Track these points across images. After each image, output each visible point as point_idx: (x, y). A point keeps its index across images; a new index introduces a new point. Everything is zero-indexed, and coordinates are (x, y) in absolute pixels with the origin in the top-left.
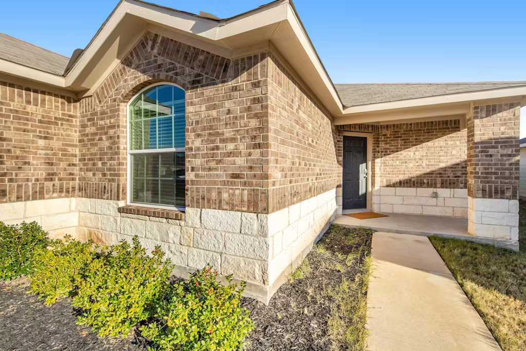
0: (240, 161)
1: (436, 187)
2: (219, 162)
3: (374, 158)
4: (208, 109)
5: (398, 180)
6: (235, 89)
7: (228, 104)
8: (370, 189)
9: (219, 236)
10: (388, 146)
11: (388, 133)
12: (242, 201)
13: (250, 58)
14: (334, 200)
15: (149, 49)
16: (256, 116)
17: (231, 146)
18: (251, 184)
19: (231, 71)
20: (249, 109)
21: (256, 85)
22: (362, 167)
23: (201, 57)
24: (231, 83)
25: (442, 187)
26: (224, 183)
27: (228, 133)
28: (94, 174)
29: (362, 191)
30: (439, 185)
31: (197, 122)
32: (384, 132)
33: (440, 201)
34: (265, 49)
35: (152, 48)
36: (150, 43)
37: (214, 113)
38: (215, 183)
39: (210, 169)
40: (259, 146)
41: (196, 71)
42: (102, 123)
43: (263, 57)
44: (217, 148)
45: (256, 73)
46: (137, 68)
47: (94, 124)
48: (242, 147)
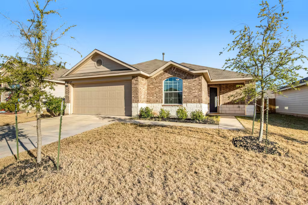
0: (196, 94)
1: (239, 104)
2: (191, 94)
3: (220, 95)
4: (189, 84)
5: (227, 102)
6: (195, 80)
7: (193, 83)
8: (218, 105)
9: (191, 108)
10: (224, 91)
11: (224, 86)
12: (197, 101)
13: (198, 75)
14: (207, 108)
15: (172, 70)
16: (200, 86)
17: (194, 91)
18: (198, 98)
19: (194, 77)
20: (198, 84)
21: (200, 80)
22: (216, 97)
24: (194, 79)
25: (241, 104)
26: (192, 98)
27: (193, 88)
28: (153, 98)
29: (216, 106)
30: (240, 104)
31: (186, 86)
32: (223, 86)
33: (240, 109)
34: (202, 74)
35: (173, 70)
36: (173, 68)
37: (190, 85)
38: (190, 98)
39: (189, 95)
40: (200, 91)
41: (186, 76)
42: (156, 85)
43: (201, 75)
44: (191, 91)
45: (200, 78)
46: (169, 73)
47: (153, 85)
48: (197, 91)
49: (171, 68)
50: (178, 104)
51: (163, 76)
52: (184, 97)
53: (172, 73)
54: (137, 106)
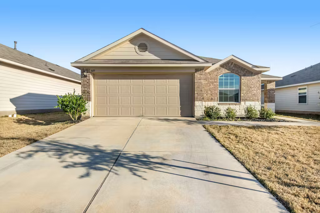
2: (250, 92)
4: (247, 81)
6: (254, 78)
12: (255, 99)
13: (257, 73)
17: (253, 89)
19: (253, 74)
23: (246, 70)
24: (253, 77)
26: (251, 96)
27: (252, 86)
31: (244, 84)
35: (231, 65)
37: (249, 82)
38: (249, 96)
39: (248, 93)
40: (259, 89)
41: (244, 73)
42: (211, 81)
44: (250, 89)
45: (259, 76)
46: (226, 69)
47: (207, 81)
48: (256, 89)
49: (228, 63)
50: (235, 103)
51: (220, 71)
52: (242, 95)
53: (230, 68)
54: (201, 105)
